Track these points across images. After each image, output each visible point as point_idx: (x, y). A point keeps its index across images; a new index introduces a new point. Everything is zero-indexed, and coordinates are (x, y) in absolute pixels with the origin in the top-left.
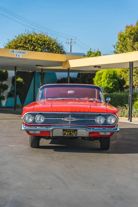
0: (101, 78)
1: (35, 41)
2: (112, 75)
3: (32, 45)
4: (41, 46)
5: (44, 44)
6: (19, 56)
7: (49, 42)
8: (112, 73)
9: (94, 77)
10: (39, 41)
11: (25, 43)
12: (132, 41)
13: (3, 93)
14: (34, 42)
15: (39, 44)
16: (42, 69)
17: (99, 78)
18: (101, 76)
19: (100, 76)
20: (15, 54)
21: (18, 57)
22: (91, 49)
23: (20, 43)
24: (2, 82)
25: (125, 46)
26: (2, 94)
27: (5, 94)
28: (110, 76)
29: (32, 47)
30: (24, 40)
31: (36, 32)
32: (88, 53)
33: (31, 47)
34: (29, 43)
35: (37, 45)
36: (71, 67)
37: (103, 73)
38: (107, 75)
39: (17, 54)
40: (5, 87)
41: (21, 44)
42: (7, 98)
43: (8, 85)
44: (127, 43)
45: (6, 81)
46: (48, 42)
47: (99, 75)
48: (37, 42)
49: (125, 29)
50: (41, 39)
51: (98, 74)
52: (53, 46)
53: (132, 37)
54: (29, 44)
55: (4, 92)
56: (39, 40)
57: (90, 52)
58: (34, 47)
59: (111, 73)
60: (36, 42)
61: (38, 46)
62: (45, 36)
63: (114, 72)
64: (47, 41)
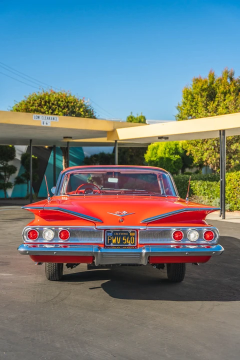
0: (156, 153)
1: (54, 101)
2: (174, 149)
3: (50, 108)
4: (64, 109)
5: (68, 106)
6: (47, 124)
7: (74, 103)
8: (174, 147)
9: (146, 153)
10: (59, 102)
11: (40, 105)
12: (204, 99)
13: (9, 178)
14: (53, 104)
15: (59, 106)
16: (68, 142)
17: (154, 153)
18: (157, 151)
19: (155, 150)
20: (41, 121)
21: (45, 125)
22: (132, 113)
23: (32, 106)
24: (7, 161)
25: (195, 108)
26: (7, 179)
27: (12, 179)
28: (170, 150)
29: (50, 111)
30: (38, 101)
31: (54, 90)
32: (129, 119)
33: (48, 111)
34: (45, 105)
35: (56, 108)
36: (120, 138)
37: (158, 146)
38: (166, 150)
39: (43, 120)
40: (12, 170)
41: (34, 107)
42: (15, 185)
43: (16, 167)
44: (197, 103)
45: (13, 161)
46: (72, 104)
47: (153, 150)
48: (57, 103)
49: (192, 83)
50: (63, 100)
51: (152, 148)
52: (79, 110)
53: (205, 94)
54: (46, 107)
55: (11, 176)
56: (59, 100)
57: (132, 117)
58: (54, 110)
59: (172, 146)
60: (55, 103)
61: (58, 109)
62: (68, 95)
63: (176, 145)
64: (71, 102)
